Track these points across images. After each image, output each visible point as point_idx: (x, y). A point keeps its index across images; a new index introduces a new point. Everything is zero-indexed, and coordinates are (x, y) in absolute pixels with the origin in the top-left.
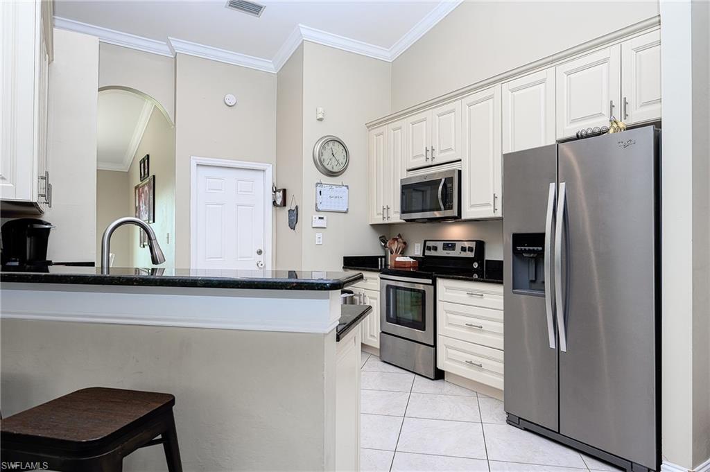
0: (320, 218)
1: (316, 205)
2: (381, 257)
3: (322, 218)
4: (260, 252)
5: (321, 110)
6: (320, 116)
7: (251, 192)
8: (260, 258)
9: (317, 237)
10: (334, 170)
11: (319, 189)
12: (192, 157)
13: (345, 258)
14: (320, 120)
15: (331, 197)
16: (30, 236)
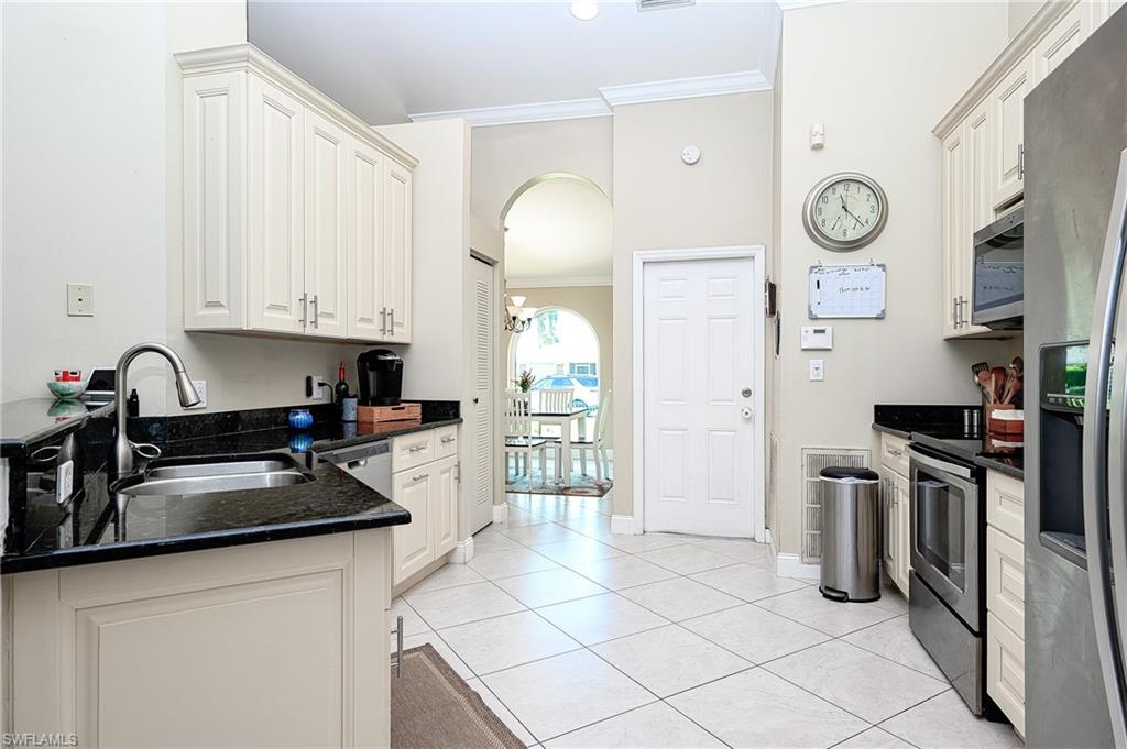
0: (816, 331)
1: (809, 307)
2: (971, 408)
3: (823, 331)
4: (747, 393)
5: (818, 128)
6: (817, 140)
7: (732, 295)
8: (748, 402)
9: (812, 368)
10: (848, 239)
11: (815, 277)
12: (635, 253)
13: (878, 408)
14: (817, 147)
15: (842, 290)
16: (371, 370)
